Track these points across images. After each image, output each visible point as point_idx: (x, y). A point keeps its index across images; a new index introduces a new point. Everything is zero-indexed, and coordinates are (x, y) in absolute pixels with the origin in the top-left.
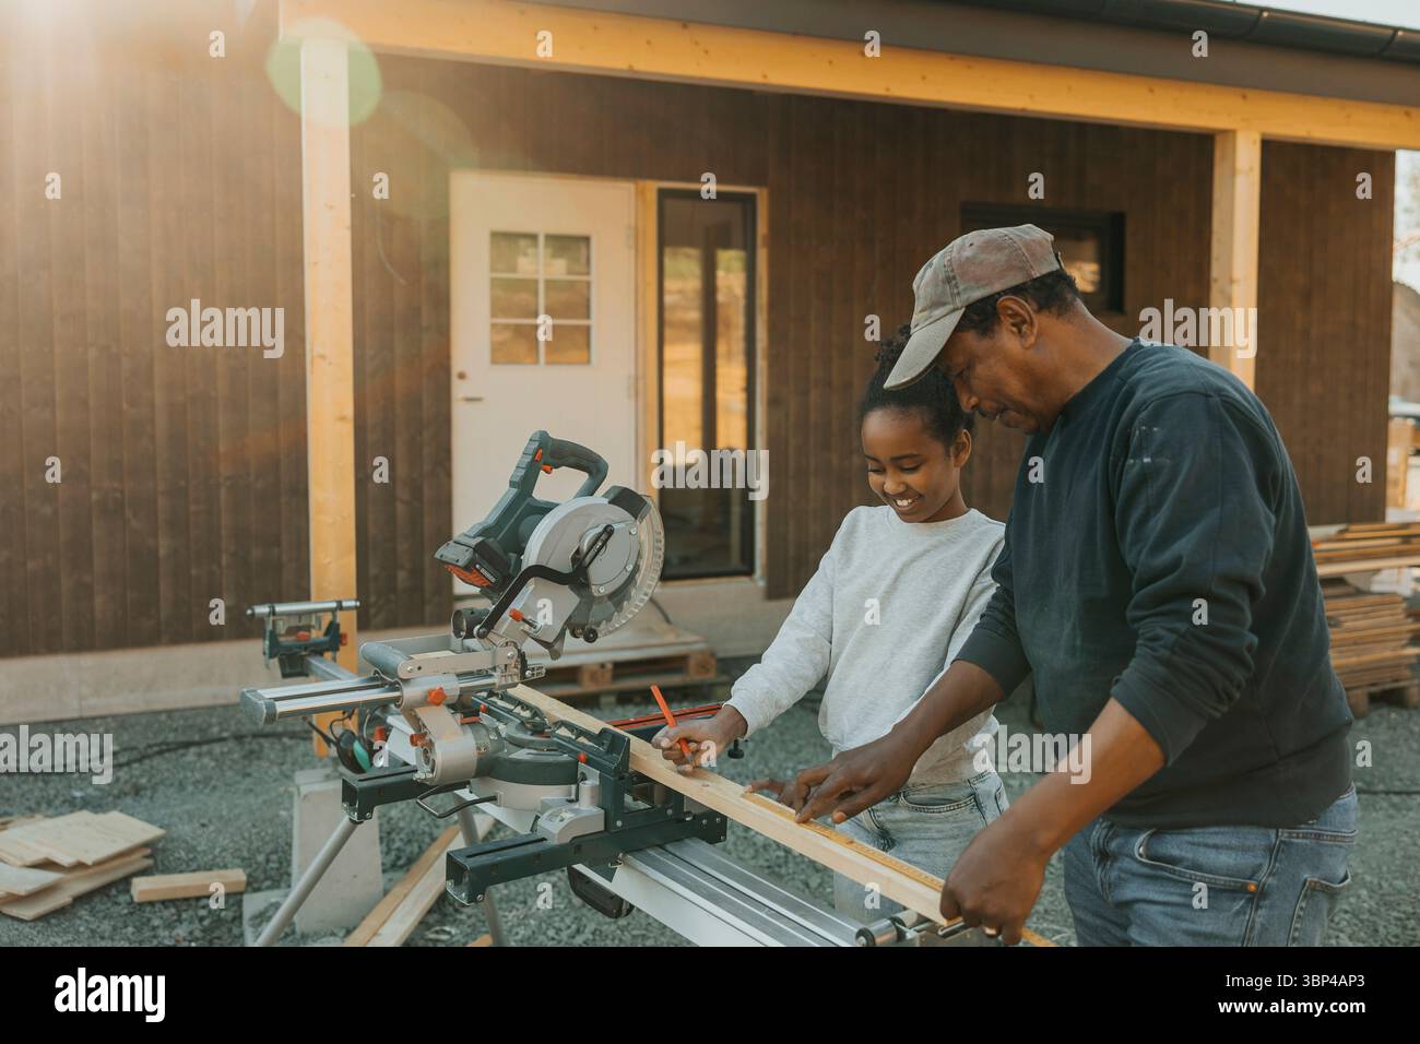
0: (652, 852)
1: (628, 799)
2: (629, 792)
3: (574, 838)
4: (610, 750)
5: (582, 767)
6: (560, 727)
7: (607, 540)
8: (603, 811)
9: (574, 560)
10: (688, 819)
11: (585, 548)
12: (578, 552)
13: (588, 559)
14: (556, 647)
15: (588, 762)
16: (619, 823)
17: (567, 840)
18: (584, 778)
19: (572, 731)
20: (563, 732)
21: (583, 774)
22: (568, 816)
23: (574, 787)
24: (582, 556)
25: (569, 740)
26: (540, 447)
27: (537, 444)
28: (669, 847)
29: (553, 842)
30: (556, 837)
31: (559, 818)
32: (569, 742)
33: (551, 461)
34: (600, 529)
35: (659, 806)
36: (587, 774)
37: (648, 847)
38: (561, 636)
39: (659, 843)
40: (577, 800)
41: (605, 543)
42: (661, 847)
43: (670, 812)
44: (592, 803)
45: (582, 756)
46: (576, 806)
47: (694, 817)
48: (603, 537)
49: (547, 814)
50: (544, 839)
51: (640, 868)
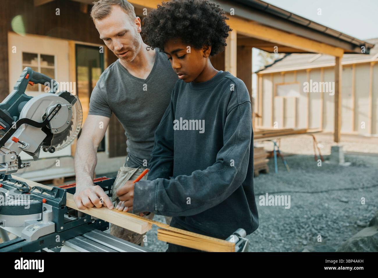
0: (77, 238)
1: (66, 216)
2: (67, 214)
3: (40, 238)
4: (58, 196)
5: (44, 205)
6: (35, 189)
7: (58, 110)
8: (54, 223)
9: (43, 118)
10: (93, 222)
11: (48, 114)
12: (45, 115)
13: (50, 118)
14: (36, 155)
15: (47, 202)
16: (62, 228)
17: (36, 239)
18: (45, 210)
19: (40, 190)
20: (36, 191)
21: (45, 208)
22: (37, 228)
23: (41, 214)
24: (47, 116)
25: (39, 194)
26: (28, 73)
27: (27, 72)
28: (85, 235)
29: (29, 241)
30: (30, 239)
31: (32, 229)
32: (38, 195)
33: (33, 79)
34: (55, 106)
35: (80, 218)
36: (47, 208)
37: (76, 236)
38: (38, 150)
39: (81, 234)
40: (42, 220)
41: (57, 112)
42: (81, 235)
43: (85, 220)
44: (49, 221)
45: (44, 200)
46: (41, 222)
47: (96, 221)
48: (57, 109)
49: (27, 227)
50: (25, 240)
51: (72, 247)
